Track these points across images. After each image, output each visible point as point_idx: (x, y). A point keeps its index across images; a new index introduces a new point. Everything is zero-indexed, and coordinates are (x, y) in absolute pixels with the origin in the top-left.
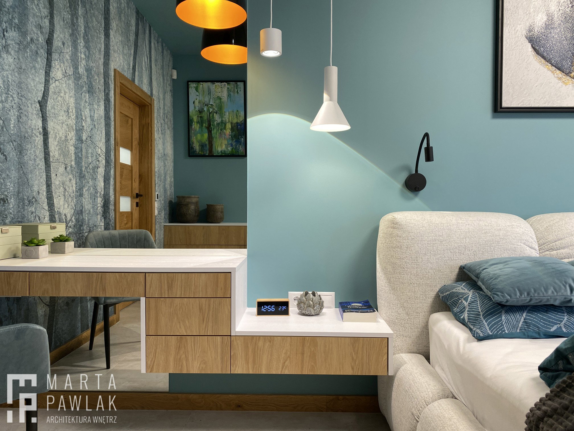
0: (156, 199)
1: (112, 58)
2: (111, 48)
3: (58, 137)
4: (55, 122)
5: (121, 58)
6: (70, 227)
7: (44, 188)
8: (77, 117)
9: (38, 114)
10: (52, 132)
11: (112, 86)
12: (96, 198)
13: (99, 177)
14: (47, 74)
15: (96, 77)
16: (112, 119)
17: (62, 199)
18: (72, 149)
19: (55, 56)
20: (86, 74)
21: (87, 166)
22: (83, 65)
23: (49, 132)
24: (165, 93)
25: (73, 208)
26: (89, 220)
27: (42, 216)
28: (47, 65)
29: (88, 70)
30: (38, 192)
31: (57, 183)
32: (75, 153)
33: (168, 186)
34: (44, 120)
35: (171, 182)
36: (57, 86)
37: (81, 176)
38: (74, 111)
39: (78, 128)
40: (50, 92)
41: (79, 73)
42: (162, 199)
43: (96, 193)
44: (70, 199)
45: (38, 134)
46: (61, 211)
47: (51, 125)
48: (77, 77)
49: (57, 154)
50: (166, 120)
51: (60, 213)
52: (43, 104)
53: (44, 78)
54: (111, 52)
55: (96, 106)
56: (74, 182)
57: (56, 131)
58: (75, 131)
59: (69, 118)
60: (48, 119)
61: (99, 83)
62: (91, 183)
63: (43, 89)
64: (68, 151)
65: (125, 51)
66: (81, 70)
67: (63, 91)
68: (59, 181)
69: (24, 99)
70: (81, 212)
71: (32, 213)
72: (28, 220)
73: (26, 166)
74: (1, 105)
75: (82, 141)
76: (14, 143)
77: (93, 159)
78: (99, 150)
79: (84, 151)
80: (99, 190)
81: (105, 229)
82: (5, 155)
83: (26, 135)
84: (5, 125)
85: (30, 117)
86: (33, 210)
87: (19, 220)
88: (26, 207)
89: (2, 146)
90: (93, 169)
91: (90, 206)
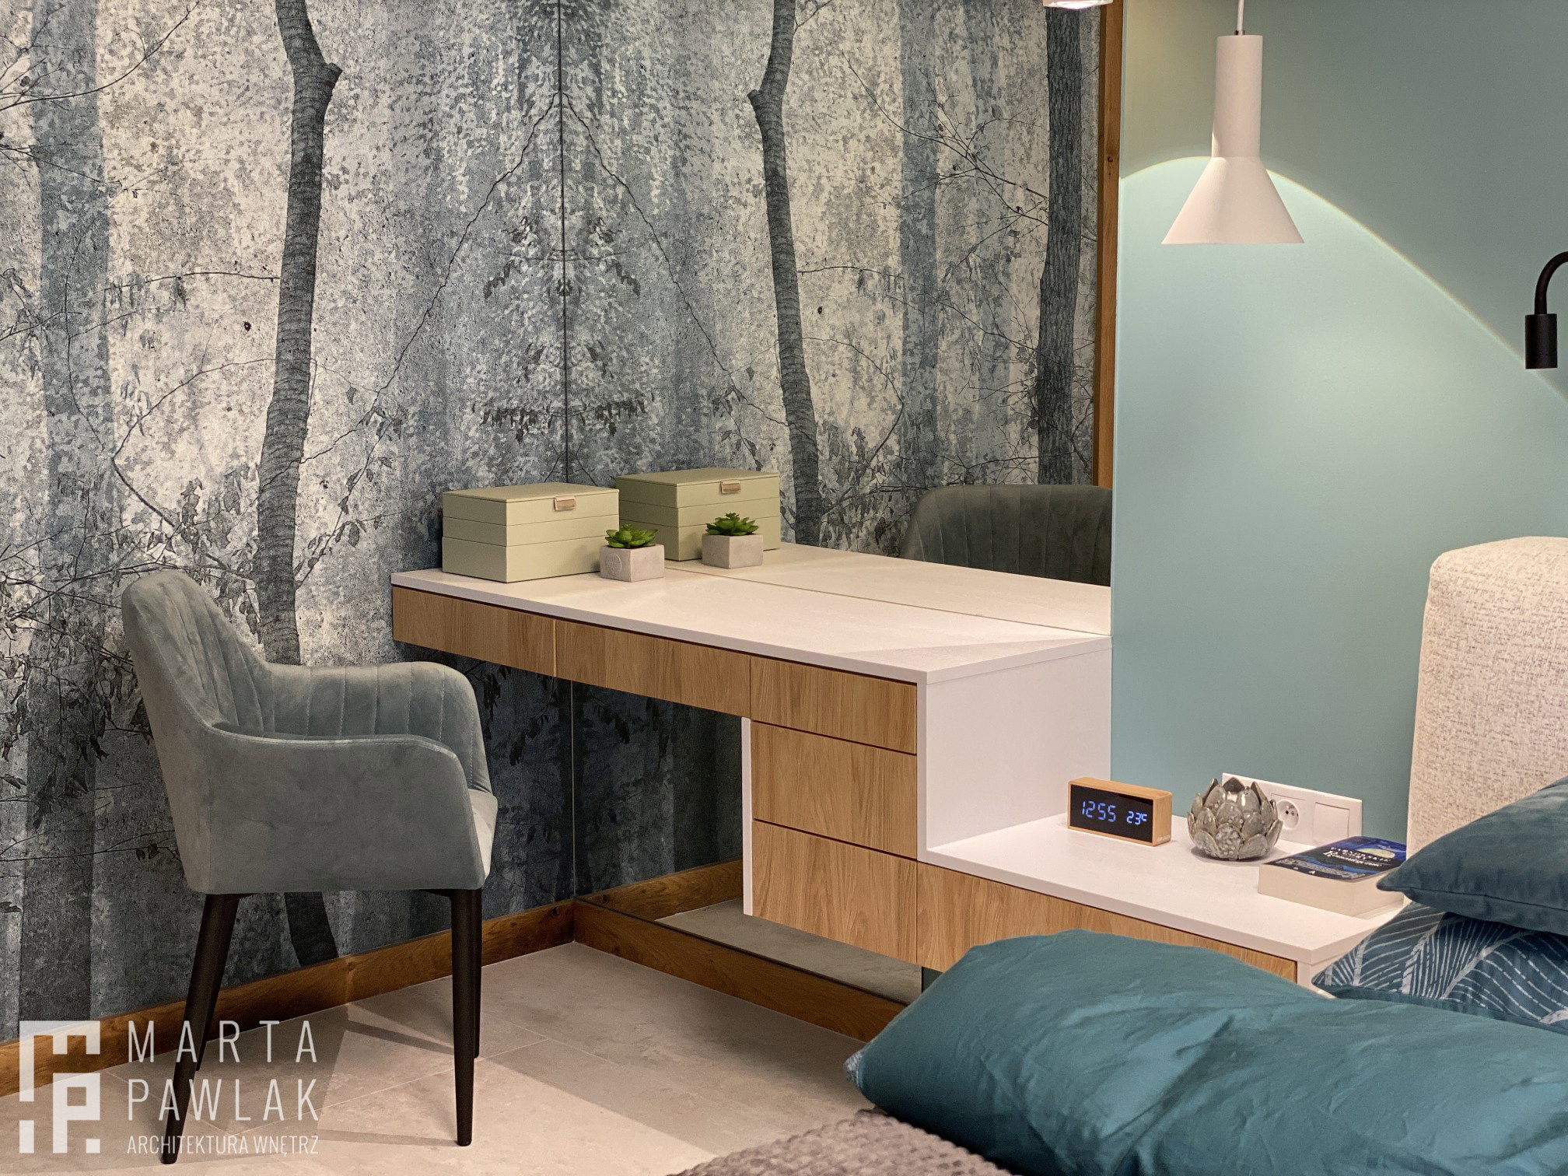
3: (828, 188)
4: (815, 144)
6: (880, 469)
7: (773, 355)
8: (911, 103)
9: (748, 136)
10: (802, 178)
12: (1001, 366)
13: (1014, 289)
17: (845, 382)
18: (889, 218)
23: (789, 181)
25: (892, 408)
26: (963, 442)
27: (761, 442)
30: (750, 372)
31: (824, 335)
32: (903, 228)
34: (772, 145)
36: (822, 26)
37: (930, 298)
38: (898, 85)
39: (914, 139)
40: (797, 53)
43: (1001, 342)
44: (879, 380)
45: (748, 197)
46: (841, 423)
47: (796, 159)
49: (821, 244)
51: (833, 429)
53: (770, 17)
56: (895, 323)
57: (819, 170)
58: (901, 154)
59: (875, 115)
60: (787, 141)
63: (767, 51)
64: (873, 226)
67: (849, 34)
68: (833, 327)
69: (694, 105)
70: (930, 418)
71: (727, 434)
72: (712, 457)
73: (704, 301)
74: (618, 142)
75: (934, 180)
76: (664, 242)
77: (988, 230)
78: (1020, 193)
79: (942, 212)
80: (1015, 334)
81: (1044, 469)
82: (632, 282)
83: (706, 210)
84: (631, 198)
85: (719, 152)
86: (731, 424)
87: (681, 457)
88: (704, 420)
89: (623, 259)
90: (989, 268)
91: (970, 394)
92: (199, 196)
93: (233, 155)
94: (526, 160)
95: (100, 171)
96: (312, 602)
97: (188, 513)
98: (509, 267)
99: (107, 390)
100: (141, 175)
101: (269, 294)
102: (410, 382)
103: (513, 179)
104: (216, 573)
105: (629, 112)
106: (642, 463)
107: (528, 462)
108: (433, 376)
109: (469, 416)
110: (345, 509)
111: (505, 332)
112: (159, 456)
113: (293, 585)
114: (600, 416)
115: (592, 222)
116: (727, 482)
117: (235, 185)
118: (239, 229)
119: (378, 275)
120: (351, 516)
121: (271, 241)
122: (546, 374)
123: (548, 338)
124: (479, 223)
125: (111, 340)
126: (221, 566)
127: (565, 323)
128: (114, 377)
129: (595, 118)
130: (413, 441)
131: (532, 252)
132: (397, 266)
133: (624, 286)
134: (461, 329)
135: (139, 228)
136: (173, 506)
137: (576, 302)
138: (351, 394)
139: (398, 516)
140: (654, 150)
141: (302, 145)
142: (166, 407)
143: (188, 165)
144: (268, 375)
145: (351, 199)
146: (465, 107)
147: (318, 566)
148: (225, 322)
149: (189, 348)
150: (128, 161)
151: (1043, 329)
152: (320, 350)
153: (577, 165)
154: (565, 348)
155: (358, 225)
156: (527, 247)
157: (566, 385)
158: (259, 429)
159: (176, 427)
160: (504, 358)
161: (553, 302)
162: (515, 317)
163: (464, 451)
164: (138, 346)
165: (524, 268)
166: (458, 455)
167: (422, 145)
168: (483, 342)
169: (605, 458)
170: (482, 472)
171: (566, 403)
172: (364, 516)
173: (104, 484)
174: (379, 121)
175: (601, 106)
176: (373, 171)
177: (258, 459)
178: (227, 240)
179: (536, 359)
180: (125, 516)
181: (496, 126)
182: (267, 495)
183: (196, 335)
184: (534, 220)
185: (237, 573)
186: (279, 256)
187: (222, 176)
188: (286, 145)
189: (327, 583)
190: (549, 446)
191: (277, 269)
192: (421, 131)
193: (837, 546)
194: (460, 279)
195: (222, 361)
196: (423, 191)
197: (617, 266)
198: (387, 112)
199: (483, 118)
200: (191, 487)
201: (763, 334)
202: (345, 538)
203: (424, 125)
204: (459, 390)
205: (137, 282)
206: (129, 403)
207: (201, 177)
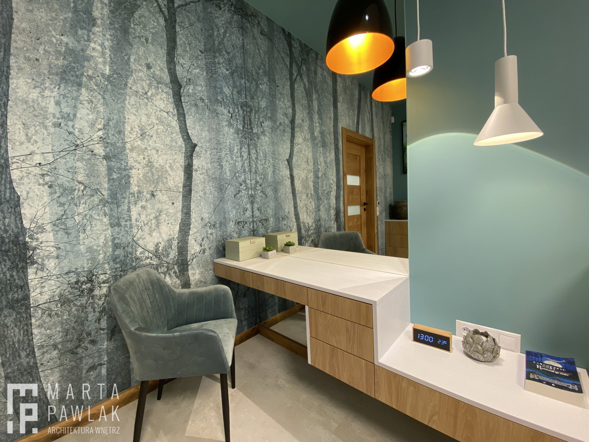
0: (378, 205)
1: (339, 120)
2: (339, 114)
3: (301, 178)
4: (299, 170)
5: (347, 119)
6: (312, 230)
7: (293, 209)
8: (314, 164)
9: (286, 167)
10: (297, 176)
11: (340, 139)
12: (330, 211)
13: (331, 197)
14: (292, 142)
15: (328, 136)
16: (341, 159)
17: (305, 214)
18: (311, 184)
19: (297, 130)
20: (320, 135)
21: (322, 192)
22: (317, 131)
23: (294, 177)
24: (385, 134)
25: (313, 219)
26: (325, 224)
27: (291, 226)
28: (291, 136)
29: (322, 133)
30: (289, 213)
31: (301, 205)
32: (314, 186)
33: (388, 195)
34: (291, 170)
35: (390, 192)
36: (299, 148)
37: (319, 199)
38: (312, 160)
39: (315, 170)
40: (295, 152)
41: (315, 136)
42: (383, 204)
43: (330, 207)
44: (311, 214)
45: (287, 179)
46: (305, 222)
47: (295, 172)
48: (313, 138)
49: (300, 189)
50: (386, 152)
51: (304, 223)
52: (289, 161)
53: (290, 145)
54: (339, 117)
55: (328, 154)
56: (313, 203)
57: (300, 175)
58: (313, 173)
59: (308, 166)
60: (294, 169)
61: (330, 139)
62: (326, 202)
63: (289, 152)
64: (309, 186)
65: (350, 114)
66: (316, 134)
67: (303, 150)
68: (303, 204)
69: (276, 160)
70: (319, 220)
71: (285, 225)
72: (283, 229)
73: (280, 199)
74: (262, 166)
75: (318, 178)
76: (272, 187)
77: (327, 187)
78: (332, 181)
79: (320, 183)
80: (332, 205)
81: (337, 228)
82: (266, 195)
83: (279, 181)
84: (265, 178)
85: (281, 170)
86: (286, 223)
87: (277, 229)
88: (281, 222)
89: (264, 190)
90: (327, 193)
91: (325, 216)
92: (158, 171)
93: (168, 162)
94: (242, 169)
95: (127, 163)
96: (193, 268)
97: (157, 250)
98: (239, 191)
99: (130, 220)
100: (140, 165)
101: (179, 196)
102: (217, 216)
103: (240, 172)
104: (166, 265)
105: (264, 161)
106: (269, 231)
107: (245, 232)
108: (222, 215)
109: (231, 223)
110: (201, 246)
111: (239, 205)
112: (147, 237)
113: (188, 265)
114: (260, 222)
115: (257, 182)
116: (287, 234)
117: (169, 170)
118: (170, 180)
119: (208, 192)
120: (203, 247)
121: (179, 183)
122: (248, 214)
123: (249, 206)
124: (232, 181)
125: (131, 207)
126: (167, 263)
127: (252, 203)
128: (133, 217)
129: (257, 161)
130: (218, 229)
131: (244, 188)
132: (213, 190)
133: (264, 195)
134: (229, 204)
135: (140, 178)
136: (152, 249)
137: (254, 198)
138: (202, 219)
139: (215, 247)
140: (269, 169)
141: (187, 161)
142: (149, 224)
143: (155, 164)
144: (179, 215)
145: (201, 174)
146: (228, 156)
147: (194, 260)
148: (167, 202)
149: (156, 209)
150: (136, 161)
151: (336, 204)
152: (193, 209)
153: (253, 170)
154: (252, 208)
155: (203, 180)
156: (243, 187)
157: (253, 216)
158: (178, 228)
159: (153, 229)
160: (239, 210)
161: (249, 199)
162: (241, 202)
163: (231, 231)
164: (140, 209)
165: (243, 191)
166: (229, 232)
167: (218, 164)
168: (234, 207)
169: (262, 231)
170: (235, 235)
171: (253, 219)
172: (206, 247)
173: (130, 245)
174: (207, 157)
175: (258, 159)
176: (206, 168)
177: (177, 236)
178: (167, 183)
179: (246, 210)
180: (137, 253)
181: (235, 161)
182: (180, 244)
183: (158, 206)
184: (245, 181)
185: (172, 264)
186: (182, 187)
187: (165, 167)
188: (183, 161)
189: (197, 263)
190: (250, 229)
191: (181, 190)
192: (218, 160)
193: (305, 246)
194: (228, 193)
195: (166, 212)
196: (219, 174)
197: (262, 191)
198: (209, 155)
199: (232, 159)
200: (158, 244)
201: (291, 205)
202: (201, 253)
203: (218, 159)
204: (229, 217)
205: (139, 192)
206: (138, 223)
207: (159, 167)
